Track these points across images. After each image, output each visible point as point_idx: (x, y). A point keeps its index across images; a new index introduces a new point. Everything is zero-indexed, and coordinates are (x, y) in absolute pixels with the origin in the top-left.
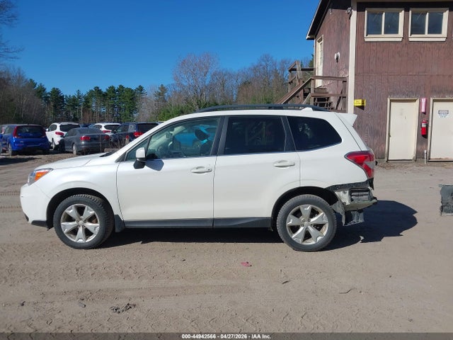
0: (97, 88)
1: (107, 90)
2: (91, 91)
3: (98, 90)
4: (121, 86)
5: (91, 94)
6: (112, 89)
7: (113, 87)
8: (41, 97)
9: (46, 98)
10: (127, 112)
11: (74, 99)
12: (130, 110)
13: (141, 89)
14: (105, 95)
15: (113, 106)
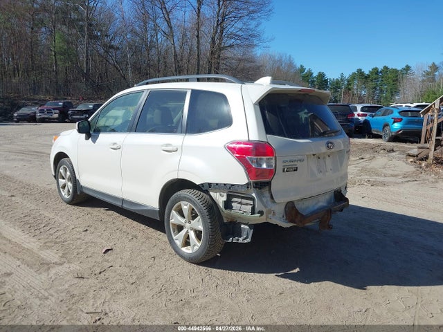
0: (359, 71)
1: (370, 72)
2: (354, 74)
3: (360, 73)
4: (386, 68)
5: (353, 77)
6: (375, 71)
7: (376, 69)
8: (308, 81)
9: (313, 81)
10: (389, 95)
11: (337, 82)
12: (392, 92)
13: (408, 68)
14: (367, 77)
15: (375, 88)
